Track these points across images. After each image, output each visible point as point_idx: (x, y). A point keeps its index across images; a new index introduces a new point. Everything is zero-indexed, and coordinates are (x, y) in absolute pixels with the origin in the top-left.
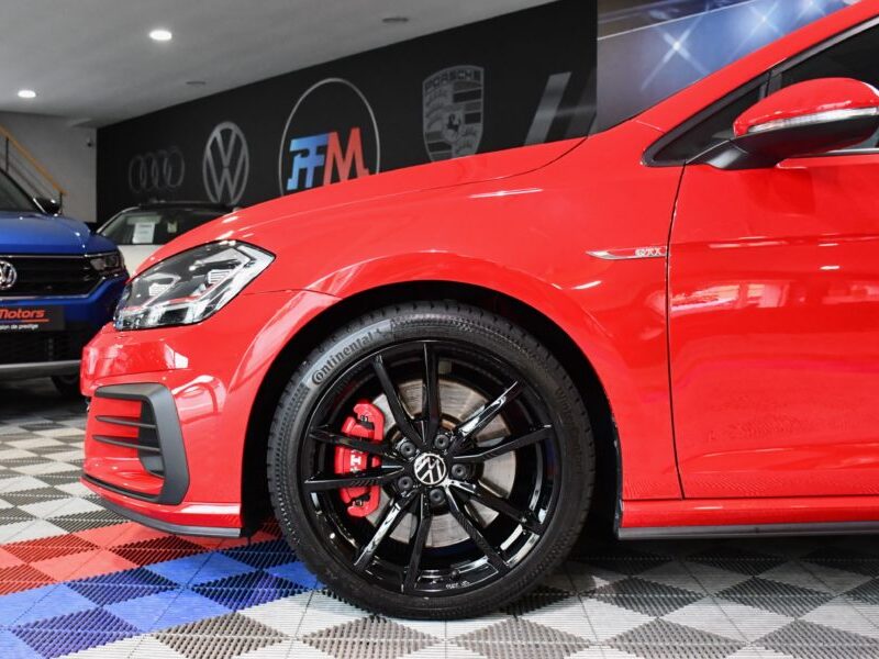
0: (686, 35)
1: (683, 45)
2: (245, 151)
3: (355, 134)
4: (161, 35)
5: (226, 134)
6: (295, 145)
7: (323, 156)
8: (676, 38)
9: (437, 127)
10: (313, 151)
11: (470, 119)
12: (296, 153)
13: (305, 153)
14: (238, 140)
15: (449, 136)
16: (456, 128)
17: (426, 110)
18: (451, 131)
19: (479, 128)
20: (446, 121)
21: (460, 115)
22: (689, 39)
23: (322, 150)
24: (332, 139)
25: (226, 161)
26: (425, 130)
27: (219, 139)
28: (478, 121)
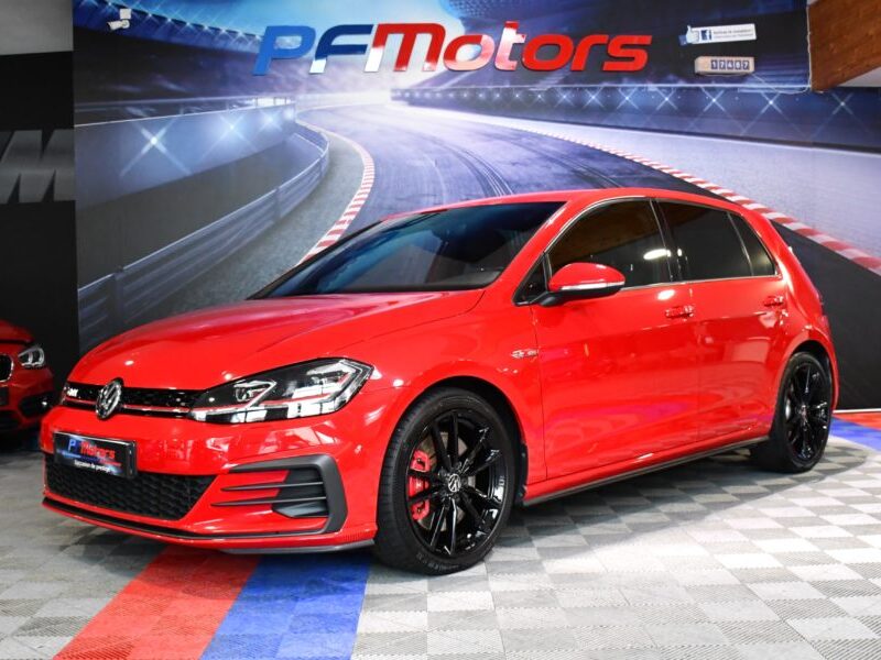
0: (163, 132)
1: (159, 141)
8: (154, 134)
22: (166, 135)
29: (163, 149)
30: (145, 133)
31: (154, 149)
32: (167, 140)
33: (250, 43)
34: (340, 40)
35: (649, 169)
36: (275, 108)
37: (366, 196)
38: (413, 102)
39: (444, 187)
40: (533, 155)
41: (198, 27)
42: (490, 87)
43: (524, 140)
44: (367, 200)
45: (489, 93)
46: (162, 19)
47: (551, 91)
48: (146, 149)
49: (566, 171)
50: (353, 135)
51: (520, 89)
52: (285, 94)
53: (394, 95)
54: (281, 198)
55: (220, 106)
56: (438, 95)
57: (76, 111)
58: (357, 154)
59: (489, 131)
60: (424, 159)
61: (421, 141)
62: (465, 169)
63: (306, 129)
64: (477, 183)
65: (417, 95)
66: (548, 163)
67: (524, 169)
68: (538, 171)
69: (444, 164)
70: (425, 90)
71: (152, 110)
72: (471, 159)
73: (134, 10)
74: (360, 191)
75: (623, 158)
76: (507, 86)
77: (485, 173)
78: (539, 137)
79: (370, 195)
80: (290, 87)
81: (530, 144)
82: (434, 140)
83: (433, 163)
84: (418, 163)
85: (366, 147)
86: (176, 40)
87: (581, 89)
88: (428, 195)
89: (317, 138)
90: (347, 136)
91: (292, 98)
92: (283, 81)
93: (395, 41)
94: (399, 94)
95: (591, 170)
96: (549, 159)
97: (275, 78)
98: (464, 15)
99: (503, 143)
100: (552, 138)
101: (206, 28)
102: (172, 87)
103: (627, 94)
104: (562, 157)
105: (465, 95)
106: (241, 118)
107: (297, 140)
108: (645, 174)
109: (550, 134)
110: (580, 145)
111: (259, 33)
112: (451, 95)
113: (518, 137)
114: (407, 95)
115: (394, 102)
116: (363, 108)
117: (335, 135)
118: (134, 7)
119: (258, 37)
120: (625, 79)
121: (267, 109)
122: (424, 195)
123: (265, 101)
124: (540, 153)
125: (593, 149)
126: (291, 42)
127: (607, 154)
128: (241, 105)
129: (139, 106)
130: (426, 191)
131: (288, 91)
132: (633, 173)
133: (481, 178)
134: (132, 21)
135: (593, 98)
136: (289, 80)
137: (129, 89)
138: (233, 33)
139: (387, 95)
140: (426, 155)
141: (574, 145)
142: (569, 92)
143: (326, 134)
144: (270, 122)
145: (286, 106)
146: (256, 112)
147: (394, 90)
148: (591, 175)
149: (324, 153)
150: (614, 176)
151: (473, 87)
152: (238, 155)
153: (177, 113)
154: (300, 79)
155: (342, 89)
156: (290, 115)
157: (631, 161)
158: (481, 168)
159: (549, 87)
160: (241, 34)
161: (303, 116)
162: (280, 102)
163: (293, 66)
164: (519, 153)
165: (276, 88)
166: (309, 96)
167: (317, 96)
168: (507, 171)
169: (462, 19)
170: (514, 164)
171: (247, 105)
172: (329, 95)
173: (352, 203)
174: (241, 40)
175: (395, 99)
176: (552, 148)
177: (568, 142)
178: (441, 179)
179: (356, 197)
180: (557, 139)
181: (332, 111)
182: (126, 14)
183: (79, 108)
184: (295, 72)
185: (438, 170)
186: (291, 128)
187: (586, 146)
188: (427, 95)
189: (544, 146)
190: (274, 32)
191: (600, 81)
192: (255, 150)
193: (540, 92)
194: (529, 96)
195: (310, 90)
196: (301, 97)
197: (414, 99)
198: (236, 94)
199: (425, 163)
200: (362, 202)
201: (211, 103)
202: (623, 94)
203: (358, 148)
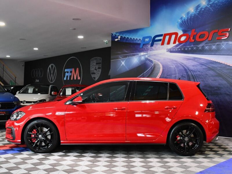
0: (124, 61)
1: (124, 63)
2: (56, 70)
3: (78, 69)
4: (36, 49)
5: (52, 66)
6: (66, 70)
7: (71, 73)
8: (123, 62)
9: (93, 69)
10: (69, 72)
11: (99, 68)
12: (66, 72)
13: (68, 72)
14: (54, 68)
15: (95, 71)
16: (96, 70)
17: (91, 66)
18: (95, 70)
19: (100, 70)
20: (95, 68)
21: (97, 67)
23: (71, 72)
24: (73, 70)
25: (52, 72)
26: (91, 70)
27: (51, 67)
28: (100, 69)
29: (124, 65)
30: (122, 61)
31: (123, 65)
32: (125, 63)
33: (140, 41)
34: (157, 38)
35: (229, 66)
36: (144, 55)
37: (161, 75)
38: (171, 52)
39: (177, 72)
40: (198, 63)
41: (131, 38)
42: (188, 47)
43: (196, 60)
44: (161, 76)
45: (188, 48)
46: (125, 37)
47: (203, 47)
48: (121, 65)
49: (206, 67)
50: (158, 60)
51: (195, 46)
52: (145, 52)
53: (167, 50)
54: (144, 75)
55: (134, 55)
56: (177, 50)
57: (111, 57)
58: (159, 65)
59: (188, 58)
60: (173, 65)
61: (172, 61)
62: (182, 68)
63: (149, 59)
64: (184, 71)
65: (172, 50)
66: (202, 66)
67: (196, 67)
68: (199, 68)
69: (177, 67)
70: (174, 49)
71: (123, 57)
72: (183, 65)
73: (121, 36)
74: (159, 73)
75: (222, 63)
76: (192, 46)
77: (187, 68)
78: (200, 59)
79: (162, 74)
80: (147, 50)
81: (198, 61)
82: (175, 61)
83: (175, 66)
84: (172, 67)
85: (161, 63)
86: (127, 42)
87: (211, 45)
88: (174, 74)
89: (151, 61)
90: (157, 61)
91: (147, 53)
92: (145, 49)
93: (167, 37)
94: (168, 50)
95: (212, 67)
96: (202, 64)
97: (144, 48)
98: (183, 29)
99: (191, 61)
100: (203, 59)
101: (132, 39)
102: (126, 52)
103: (223, 46)
104: (206, 64)
105: (182, 49)
106: (138, 58)
107: (148, 62)
108: (228, 68)
109: (202, 58)
110: (210, 60)
111: (141, 39)
112: (179, 49)
113: (194, 59)
114: (170, 50)
115: (167, 52)
116: (161, 54)
117: (155, 60)
118: (121, 35)
119: (141, 40)
120: (223, 41)
121: (142, 55)
122: (172, 74)
123: (142, 54)
124: (200, 63)
125: (214, 61)
126: (147, 40)
127: (217, 62)
128: (138, 55)
129: (121, 56)
130: (173, 74)
131: (146, 51)
132: (224, 67)
133: (185, 70)
134: (120, 39)
135: (214, 47)
136: (147, 49)
137: (120, 53)
138: (137, 39)
139: (166, 50)
140: (173, 64)
141: (209, 60)
142: (207, 46)
143: (153, 60)
144: (143, 58)
145: (146, 55)
146: (140, 56)
147: (167, 49)
148: (213, 68)
149: (153, 65)
150: (219, 68)
151: (184, 47)
152: (137, 66)
153: (127, 57)
154: (149, 48)
155: (157, 50)
156: (146, 56)
157: (224, 64)
158: (185, 67)
159: (202, 45)
160: (138, 39)
161: (149, 56)
162: (145, 54)
163: (148, 45)
164: (195, 63)
165: (144, 51)
166: (150, 52)
167: (152, 52)
168: (191, 68)
169: (182, 30)
170: (193, 66)
171: (139, 55)
172: (154, 51)
173: (158, 76)
174: (138, 41)
175: (167, 51)
176: (203, 62)
177: (207, 59)
178: (177, 70)
179: (159, 75)
180: (204, 59)
181: (154, 55)
182: (119, 37)
183: (112, 57)
184: (148, 47)
185: (176, 68)
186: (147, 59)
187: (212, 61)
188: (174, 50)
189: (201, 61)
190: (144, 38)
191: (216, 42)
192: (140, 65)
193: (200, 47)
194: (198, 48)
195: (151, 51)
196: (149, 52)
197: (171, 51)
198: (137, 52)
199: (173, 67)
200: (160, 76)
201: (133, 55)
202: (222, 46)
203: (159, 63)
